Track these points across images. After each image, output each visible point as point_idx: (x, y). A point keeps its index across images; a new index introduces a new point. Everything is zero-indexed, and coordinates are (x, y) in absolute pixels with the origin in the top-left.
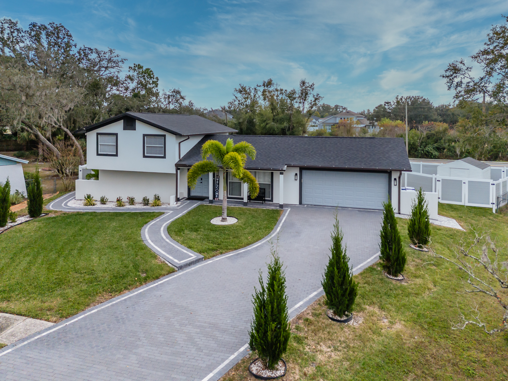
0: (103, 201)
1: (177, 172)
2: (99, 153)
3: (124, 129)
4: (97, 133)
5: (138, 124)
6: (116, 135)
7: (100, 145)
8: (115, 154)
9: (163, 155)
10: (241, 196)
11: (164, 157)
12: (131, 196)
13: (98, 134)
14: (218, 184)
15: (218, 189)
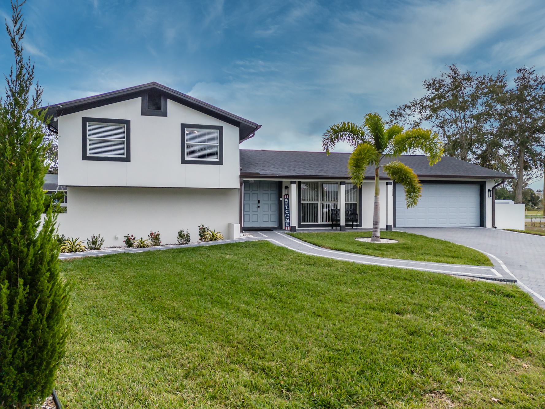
0: (95, 244)
1: (241, 185)
2: (88, 155)
3: (143, 114)
4: (83, 118)
5: (171, 106)
6: (127, 123)
7: (90, 140)
8: (124, 156)
9: (218, 160)
10: (317, 221)
11: (221, 163)
12: (155, 231)
13: (85, 120)
14: (288, 207)
15: (289, 213)
